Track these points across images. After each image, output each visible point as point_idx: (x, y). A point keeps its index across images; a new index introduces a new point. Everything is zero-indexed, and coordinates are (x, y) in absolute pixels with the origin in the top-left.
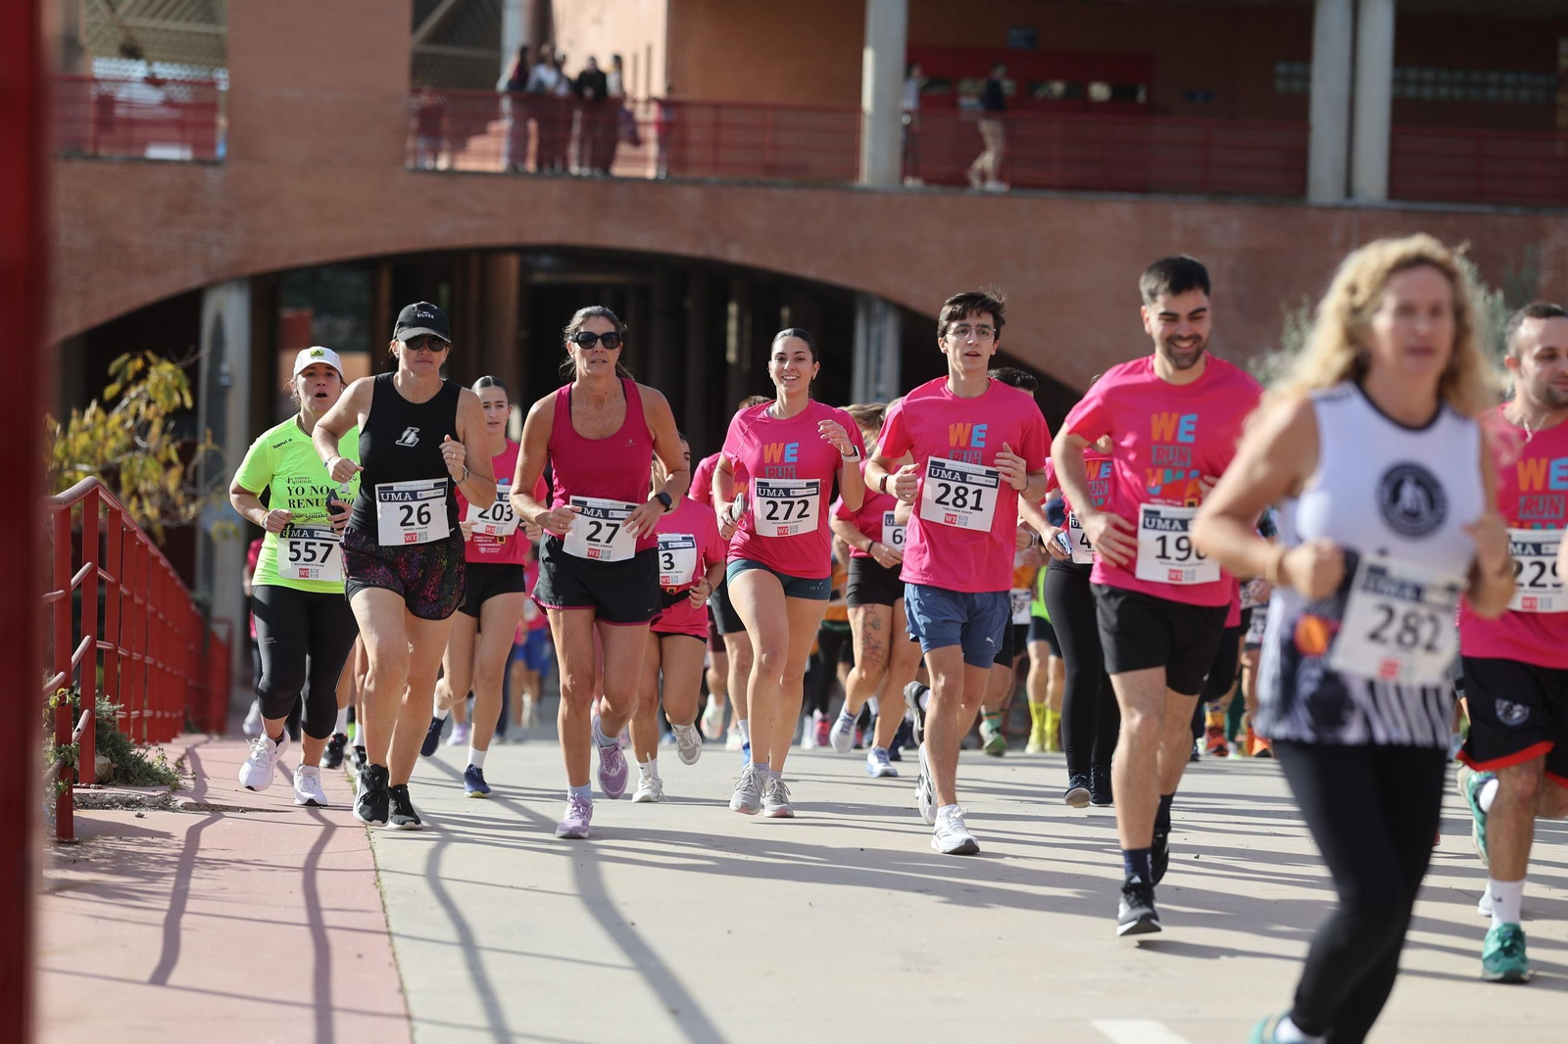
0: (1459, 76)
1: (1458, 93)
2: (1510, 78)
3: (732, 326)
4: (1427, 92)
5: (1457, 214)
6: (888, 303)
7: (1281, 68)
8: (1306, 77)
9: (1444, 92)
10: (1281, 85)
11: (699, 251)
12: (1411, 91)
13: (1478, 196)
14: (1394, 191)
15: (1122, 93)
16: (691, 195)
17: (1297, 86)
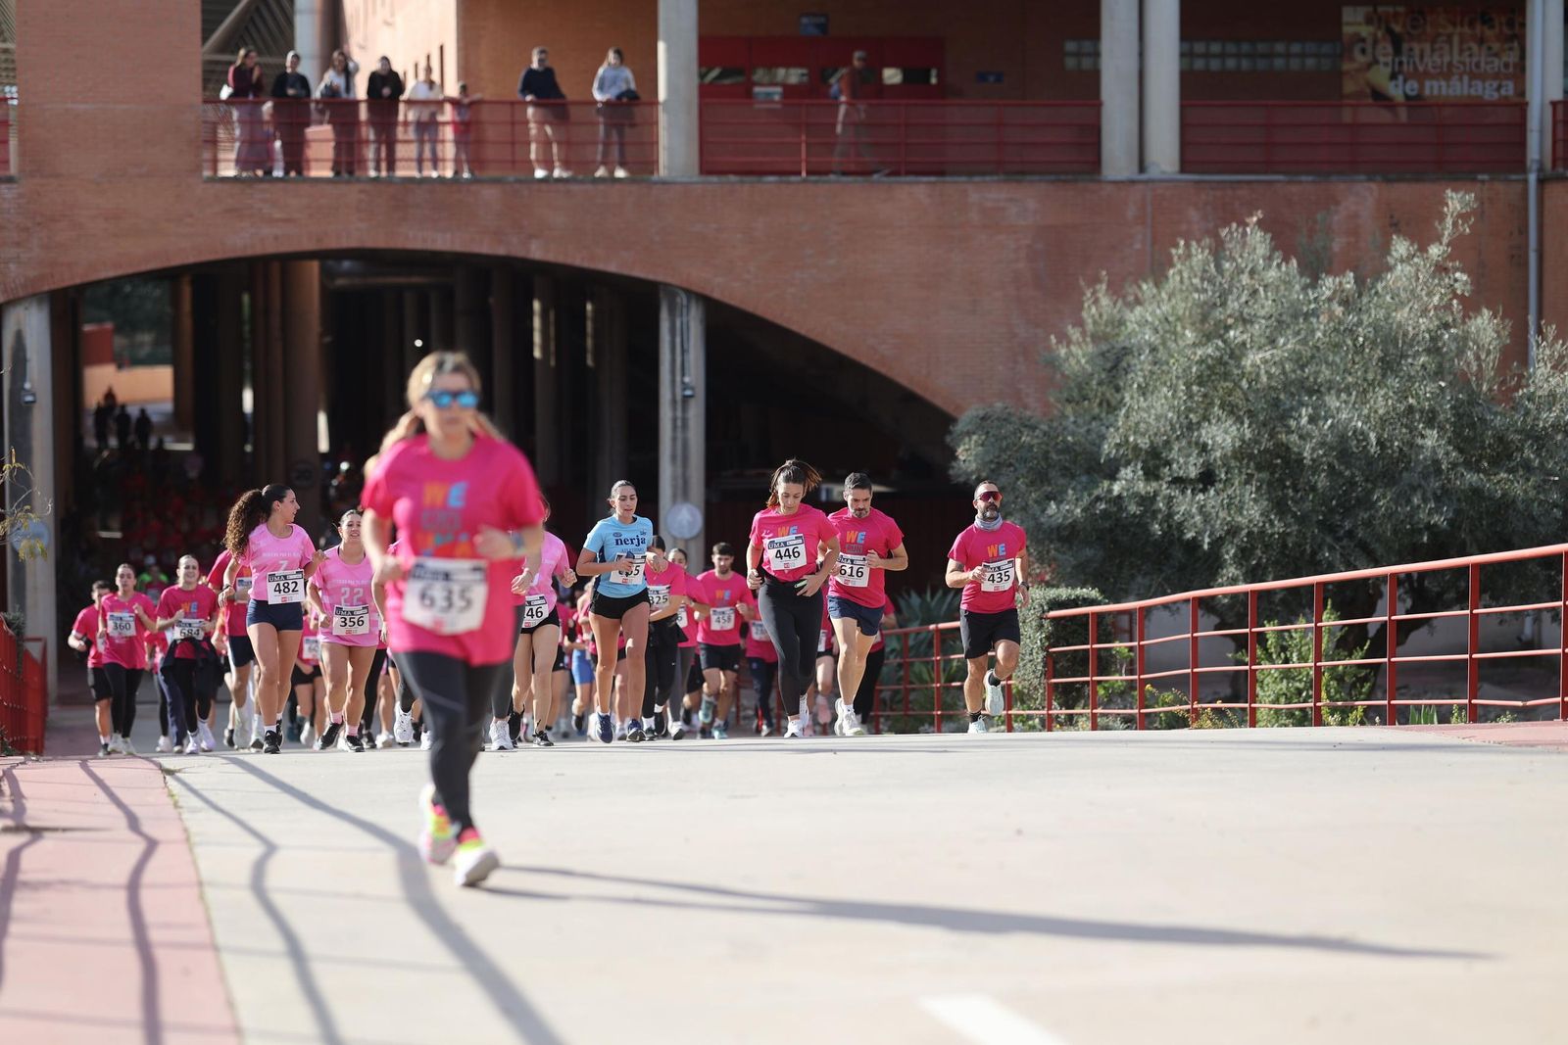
0: (1245, 47)
1: (1245, 64)
2: (1296, 48)
3: (537, 323)
4: (1215, 65)
5: (1249, 182)
6: (689, 292)
7: (1070, 46)
8: (1096, 54)
9: (1231, 63)
10: (1070, 63)
11: (501, 251)
12: (1199, 64)
13: (1269, 166)
14: (1185, 165)
15: (915, 77)
16: (490, 193)
17: (1086, 63)
